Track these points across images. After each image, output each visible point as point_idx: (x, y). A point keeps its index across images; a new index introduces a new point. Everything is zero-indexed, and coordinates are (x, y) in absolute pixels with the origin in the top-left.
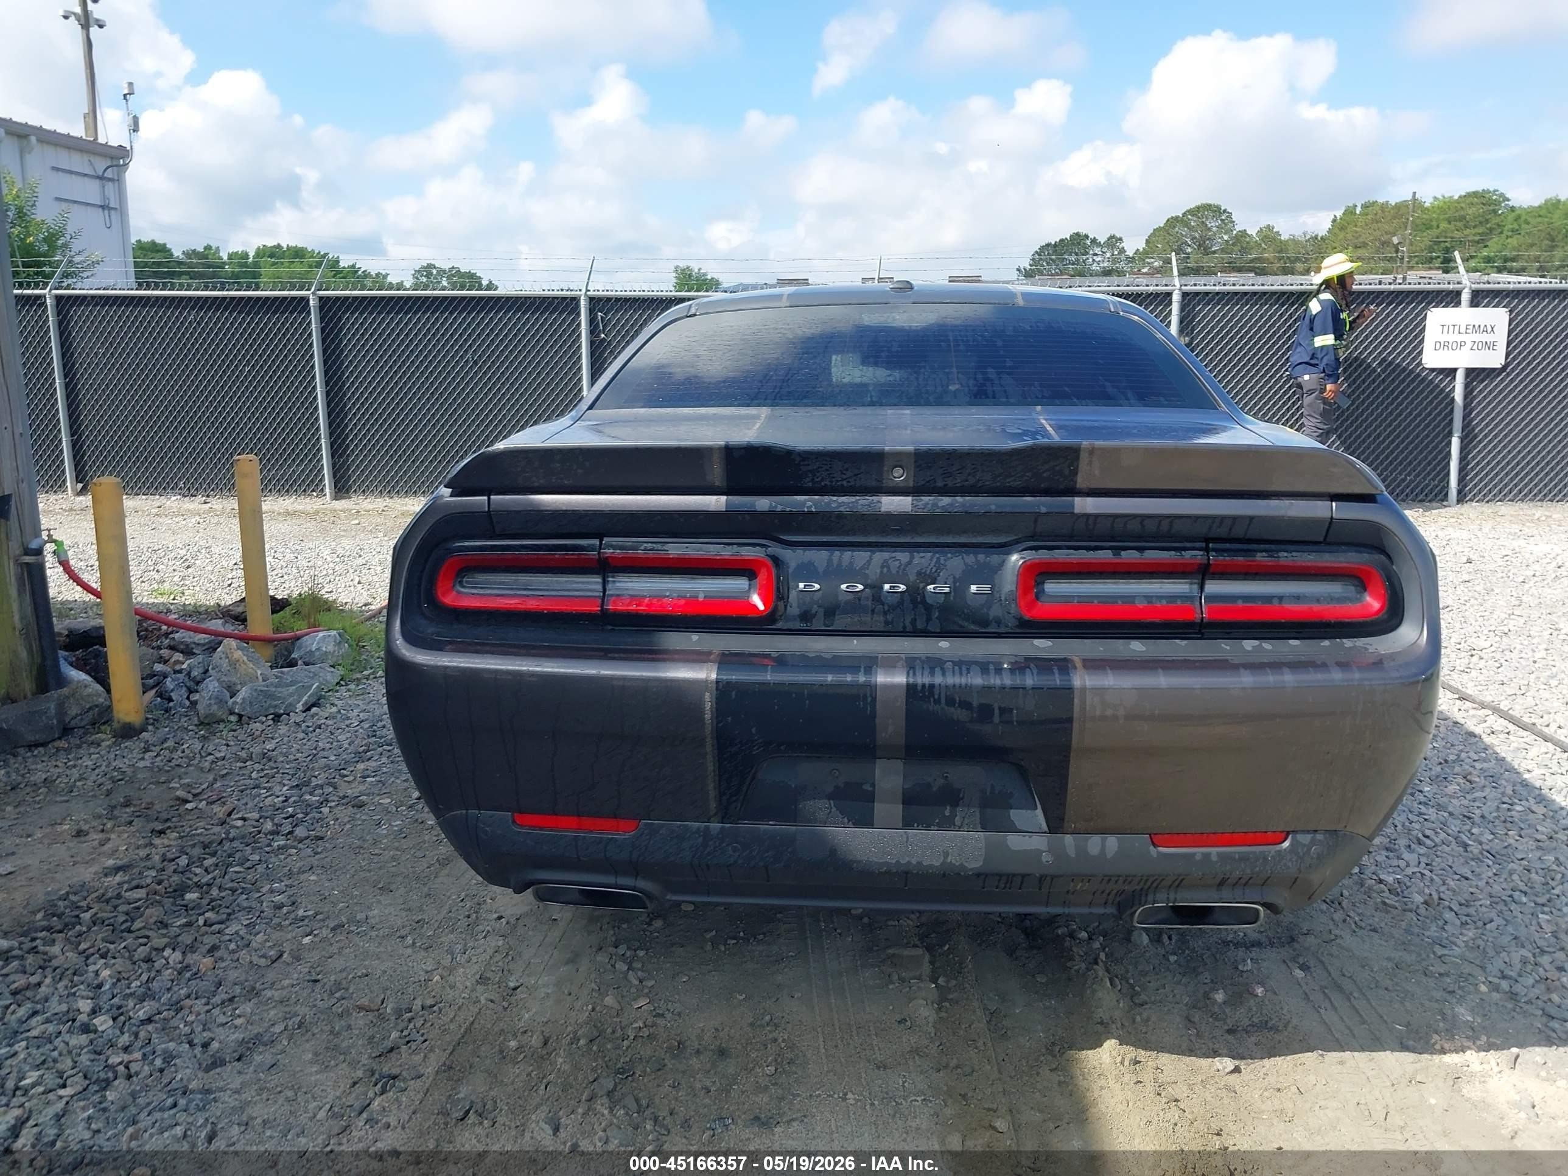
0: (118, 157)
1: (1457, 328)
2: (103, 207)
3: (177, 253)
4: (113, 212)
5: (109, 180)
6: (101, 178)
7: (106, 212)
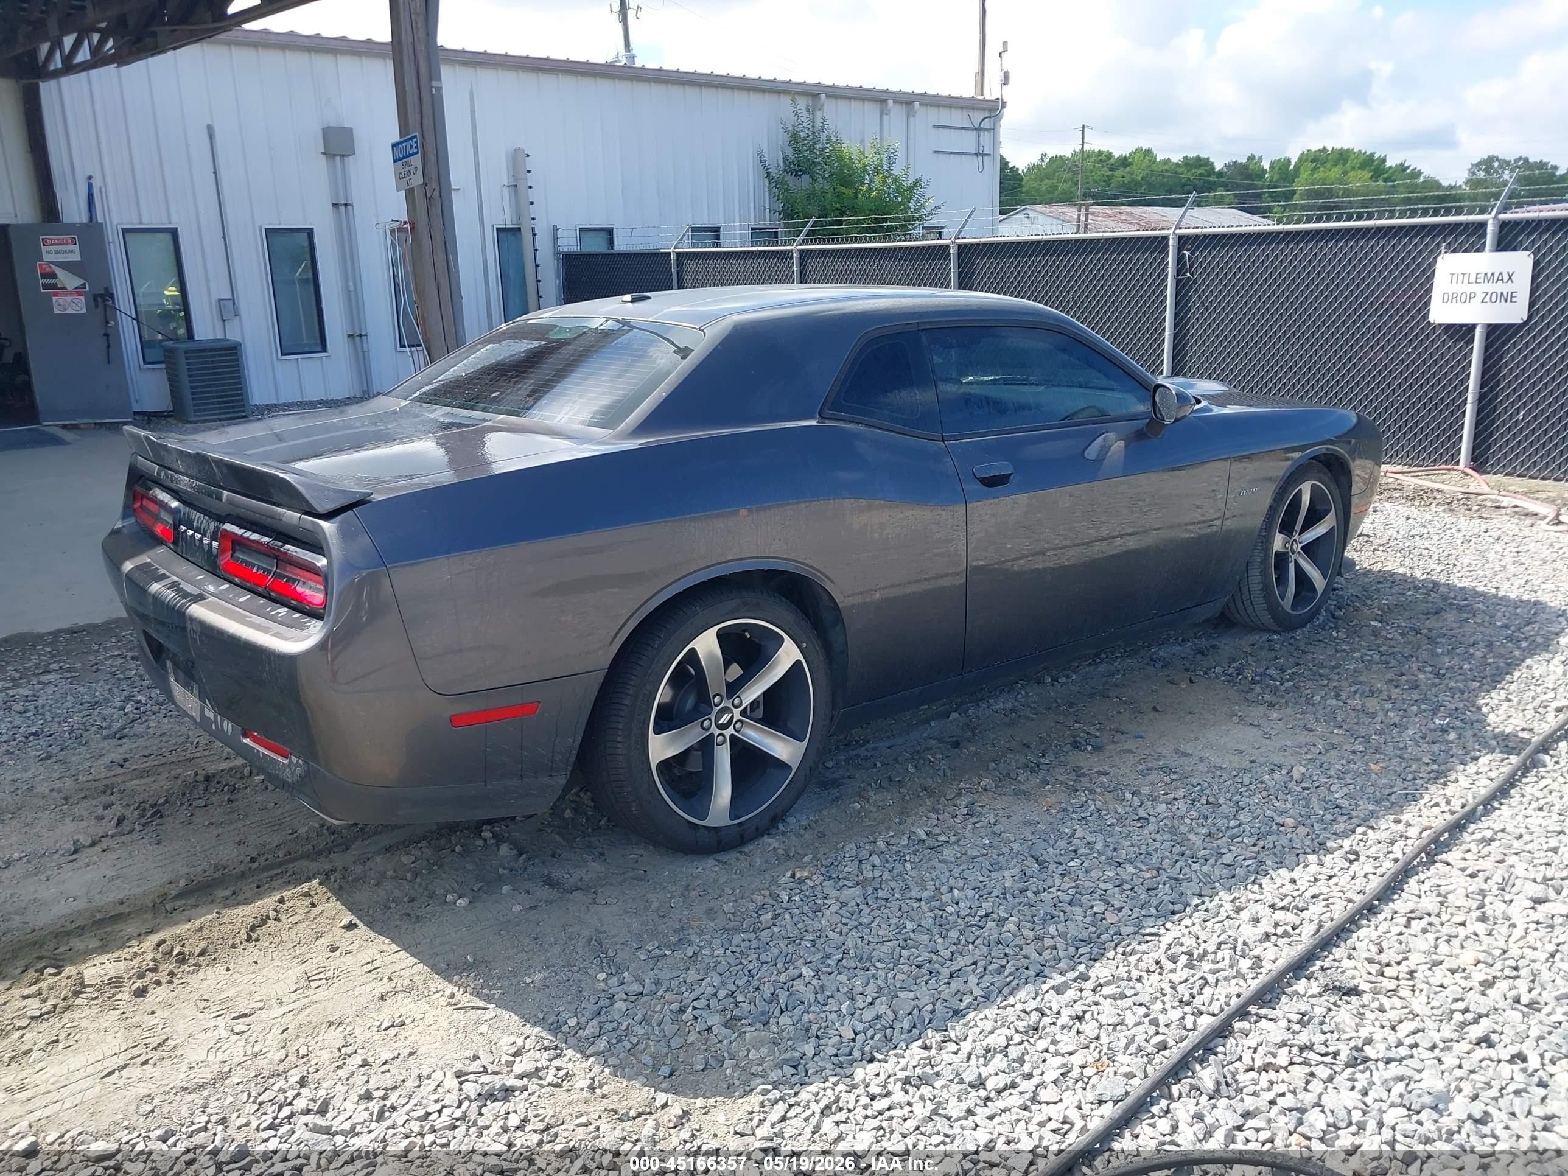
0: (994, 109)
1: (1466, 277)
2: (977, 154)
3: (1218, 166)
4: (986, 158)
5: (986, 130)
6: (978, 129)
7: (980, 158)
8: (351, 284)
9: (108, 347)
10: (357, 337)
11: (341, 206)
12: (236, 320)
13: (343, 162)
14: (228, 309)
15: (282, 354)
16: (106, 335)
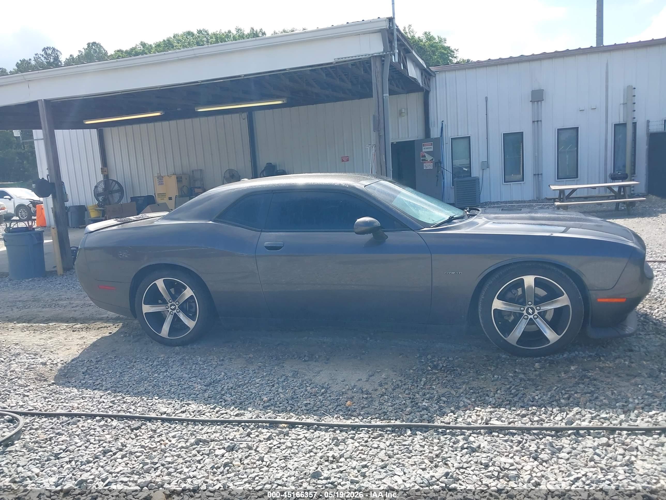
8: (536, 153)
9: (438, 180)
10: (538, 175)
11: (537, 122)
12: (488, 169)
13: (538, 104)
14: (485, 165)
15: (505, 182)
16: (437, 176)
